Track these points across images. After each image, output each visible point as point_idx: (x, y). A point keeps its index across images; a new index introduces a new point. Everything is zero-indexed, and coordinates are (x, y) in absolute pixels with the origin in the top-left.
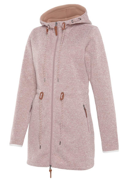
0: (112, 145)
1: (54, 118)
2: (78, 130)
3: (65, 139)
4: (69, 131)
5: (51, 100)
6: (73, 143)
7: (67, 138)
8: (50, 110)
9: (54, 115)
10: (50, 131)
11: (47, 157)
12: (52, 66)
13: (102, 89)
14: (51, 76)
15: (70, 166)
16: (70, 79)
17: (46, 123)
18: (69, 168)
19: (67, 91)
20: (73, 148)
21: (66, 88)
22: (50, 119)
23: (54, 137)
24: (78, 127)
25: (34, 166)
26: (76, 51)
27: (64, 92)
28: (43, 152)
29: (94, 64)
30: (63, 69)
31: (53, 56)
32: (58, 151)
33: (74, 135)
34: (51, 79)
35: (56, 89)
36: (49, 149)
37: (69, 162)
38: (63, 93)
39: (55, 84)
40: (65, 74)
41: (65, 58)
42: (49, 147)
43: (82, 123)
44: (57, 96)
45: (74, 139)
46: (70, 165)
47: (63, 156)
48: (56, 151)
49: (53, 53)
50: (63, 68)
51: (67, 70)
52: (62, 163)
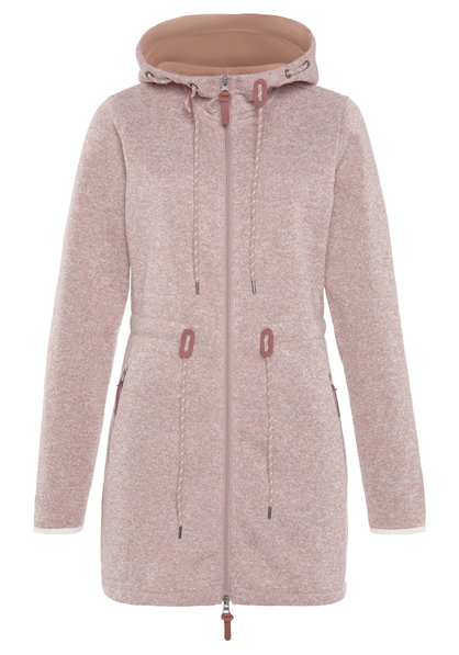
0: (410, 509)
1: (235, 422)
2: (320, 461)
3: (278, 496)
4: (290, 466)
5: (223, 358)
6: (308, 510)
7: (286, 493)
8: (220, 394)
9: (234, 411)
10: (222, 470)
11: (212, 568)
12: (221, 234)
13: (381, 317)
14: (221, 270)
15: (298, 592)
16: (291, 282)
17: (206, 443)
18: (295, 601)
19: (281, 325)
20: (307, 528)
21: (279, 314)
22: (219, 427)
23: (238, 494)
24: (321, 452)
25: (160, 604)
26: (312, 181)
27: (274, 327)
28: (201, 550)
29: (361, 228)
30: (268, 243)
31: (223, 199)
32: (254, 540)
33: (308, 482)
34: (222, 279)
35: (241, 319)
36: (221, 538)
37: (297, 577)
38: (267, 332)
39: (235, 300)
40: (275, 262)
41: (277, 206)
42: (220, 528)
43: (330, 438)
44: (246, 343)
45: (312, 496)
46: (300, 590)
47: (272, 559)
48: (245, 542)
49: (222, 187)
50: (267, 240)
51: (283, 248)
52: (268, 582)
